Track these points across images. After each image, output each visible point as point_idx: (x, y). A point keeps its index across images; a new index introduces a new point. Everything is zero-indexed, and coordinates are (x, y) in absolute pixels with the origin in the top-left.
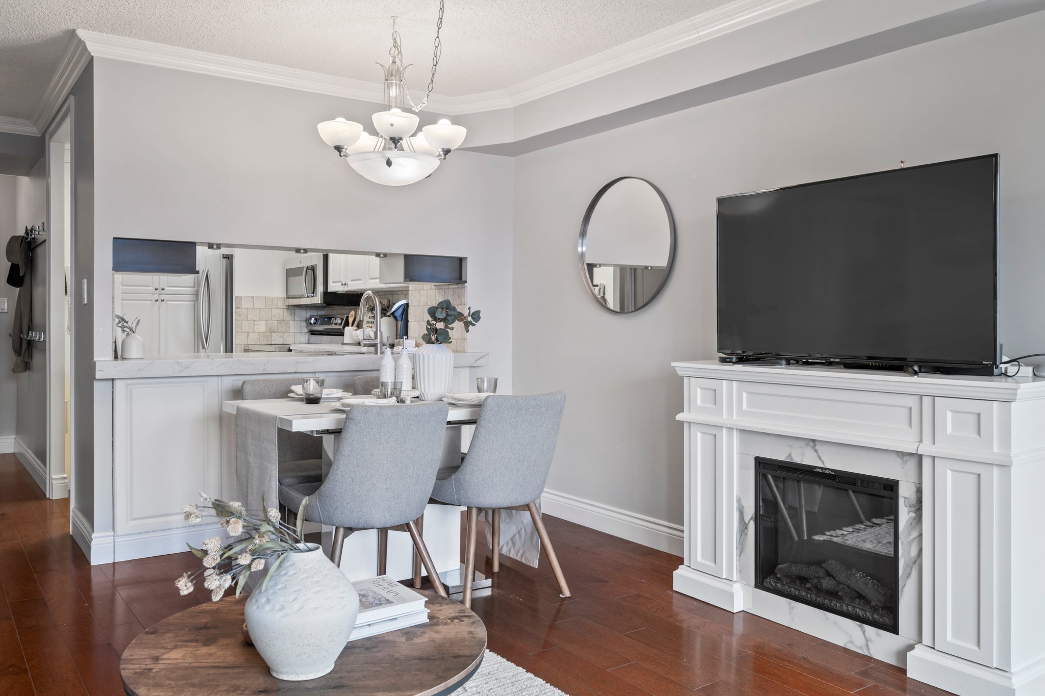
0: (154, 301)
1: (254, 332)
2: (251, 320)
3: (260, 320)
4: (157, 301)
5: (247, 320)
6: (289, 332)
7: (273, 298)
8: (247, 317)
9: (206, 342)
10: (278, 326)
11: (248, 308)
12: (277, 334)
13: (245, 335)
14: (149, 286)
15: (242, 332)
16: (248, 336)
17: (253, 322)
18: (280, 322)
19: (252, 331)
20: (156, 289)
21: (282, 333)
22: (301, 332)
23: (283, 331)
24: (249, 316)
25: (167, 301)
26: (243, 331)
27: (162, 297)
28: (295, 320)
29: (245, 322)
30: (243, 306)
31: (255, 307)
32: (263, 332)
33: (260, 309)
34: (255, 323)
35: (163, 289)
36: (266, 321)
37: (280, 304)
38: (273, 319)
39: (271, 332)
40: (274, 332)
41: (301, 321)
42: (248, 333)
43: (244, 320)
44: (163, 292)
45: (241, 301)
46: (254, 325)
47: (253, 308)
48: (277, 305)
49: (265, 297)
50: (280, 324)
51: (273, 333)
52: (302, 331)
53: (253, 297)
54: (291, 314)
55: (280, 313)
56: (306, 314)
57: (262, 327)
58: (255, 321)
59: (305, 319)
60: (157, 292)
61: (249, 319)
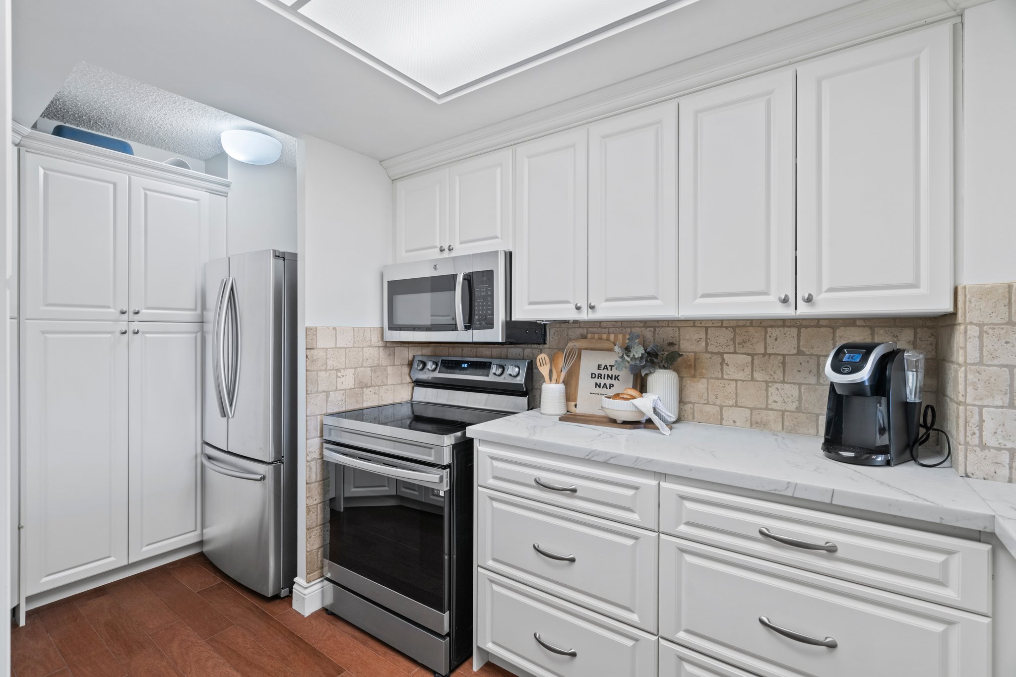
0: (118, 334)
1: (336, 389)
2: (333, 369)
3: (346, 368)
4: (124, 333)
5: (326, 370)
6: (387, 385)
7: (364, 329)
8: (326, 364)
9: (231, 405)
10: (371, 377)
11: (327, 349)
12: (371, 389)
13: (322, 396)
14: (109, 307)
15: (317, 392)
16: (328, 396)
17: (335, 372)
18: (375, 368)
19: (334, 388)
20: (123, 313)
21: (377, 388)
22: (402, 384)
23: (379, 384)
24: (329, 362)
25: (144, 333)
26: (320, 389)
27: (135, 326)
28: (394, 365)
29: (322, 374)
30: (320, 344)
31: (338, 346)
32: (351, 389)
33: (346, 348)
34: (339, 374)
35: (137, 313)
36: (356, 368)
37: (375, 339)
38: (364, 365)
39: (362, 388)
40: (367, 387)
41: (402, 365)
42: (327, 393)
43: (321, 370)
44: (137, 317)
45: (316, 335)
46: (337, 377)
47: (336, 347)
48: (371, 340)
49: (354, 328)
50: (374, 372)
51: (365, 389)
52: (404, 382)
53: (334, 328)
54: (390, 355)
55: (374, 354)
56: (408, 354)
57: (348, 380)
58: (338, 370)
59: (407, 363)
60: (125, 317)
61: (328, 368)
